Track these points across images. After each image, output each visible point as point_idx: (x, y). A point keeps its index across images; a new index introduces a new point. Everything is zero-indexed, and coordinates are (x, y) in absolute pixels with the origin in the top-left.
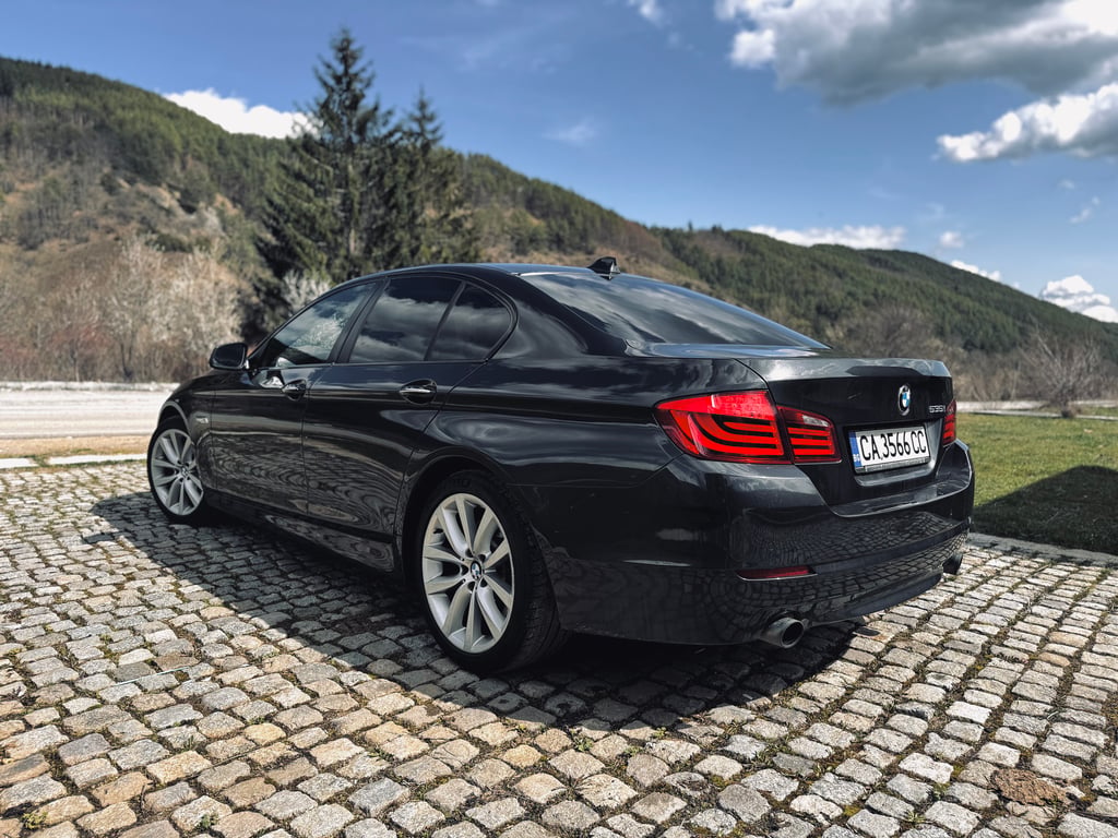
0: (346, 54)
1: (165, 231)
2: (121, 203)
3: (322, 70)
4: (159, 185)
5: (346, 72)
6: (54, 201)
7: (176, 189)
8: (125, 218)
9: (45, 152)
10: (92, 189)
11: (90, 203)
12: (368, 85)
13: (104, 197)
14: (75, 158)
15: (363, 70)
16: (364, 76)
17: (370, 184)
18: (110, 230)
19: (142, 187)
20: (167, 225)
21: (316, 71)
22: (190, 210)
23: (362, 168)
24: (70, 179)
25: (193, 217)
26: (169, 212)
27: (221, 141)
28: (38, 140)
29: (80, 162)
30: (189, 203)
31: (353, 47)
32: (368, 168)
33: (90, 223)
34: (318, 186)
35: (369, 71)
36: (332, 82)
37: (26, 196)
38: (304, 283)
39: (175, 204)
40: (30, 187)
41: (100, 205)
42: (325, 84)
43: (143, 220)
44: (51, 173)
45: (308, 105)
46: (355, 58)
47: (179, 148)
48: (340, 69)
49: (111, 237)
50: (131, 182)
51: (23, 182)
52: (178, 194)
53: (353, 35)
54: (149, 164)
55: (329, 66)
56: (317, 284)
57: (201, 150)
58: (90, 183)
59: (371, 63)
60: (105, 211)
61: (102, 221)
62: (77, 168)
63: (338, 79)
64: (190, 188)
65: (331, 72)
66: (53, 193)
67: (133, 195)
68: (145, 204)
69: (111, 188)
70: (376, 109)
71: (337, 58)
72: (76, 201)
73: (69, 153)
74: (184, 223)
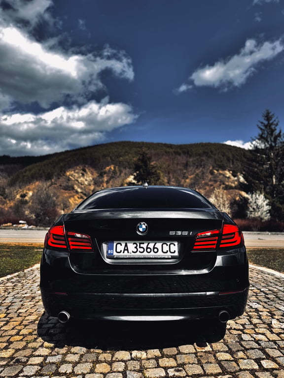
0: (268, 117)
1: (227, 184)
2: (214, 177)
3: (260, 125)
4: (225, 170)
5: (268, 123)
6: (198, 179)
7: (231, 170)
8: (216, 181)
9: (196, 167)
10: (207, 174)
11: (207, 178)
12: (277, 125)
13: (210, 176)
14: (203, 167)
15: (275, 121)
16: (275, 123)
17: (279, 158)
18: (211, 185)
19: (221, 172)
20: (228, 182)
21: (258, 126)
22: (235, 176)
23: (276, 153)
24: (202, 173)
25: (236, 178)
26: (229, 178)
27: (244, 153)
28: (194, 164)
29: (204, 168)
30: (235, 174)
31: (270, 114)
32: (278, 153)
33: (206, 184)
34: (260, 162)
35: (277, 120)
36: (263, 128)
37: (191, 179)
38: (254, 196)
39: (230, 175)
40: (192, 176)
41: (209, 178)
42: (261, 129)
43: (221, 182)
44: (197, 172)
45: (256, 137)
46: (271, 118)
47: (231, 158)
48: (266, 123)
49: (212, 187)
50: (218, 171)
51: (190, 175)
52: (231, 172)
53: (270, 111)
54: (223, 165)
55: (262, 123)
56: (259, 196)
57: (238, 157)
58: (207, 173)
59: (277, 118)
60: (210, 180)
61: (210, 183)
62: (203, 169)
63: (266, 126)
64: (235, 170)
65: (263, 124)
66: (197, 177)
67: (218, 175)
68: (222, 176)
69: (212, 173)
70: (280, 132)
71: (265, 119)
72: (203, 178)
73: (201, 166)
74: (233, 180)
